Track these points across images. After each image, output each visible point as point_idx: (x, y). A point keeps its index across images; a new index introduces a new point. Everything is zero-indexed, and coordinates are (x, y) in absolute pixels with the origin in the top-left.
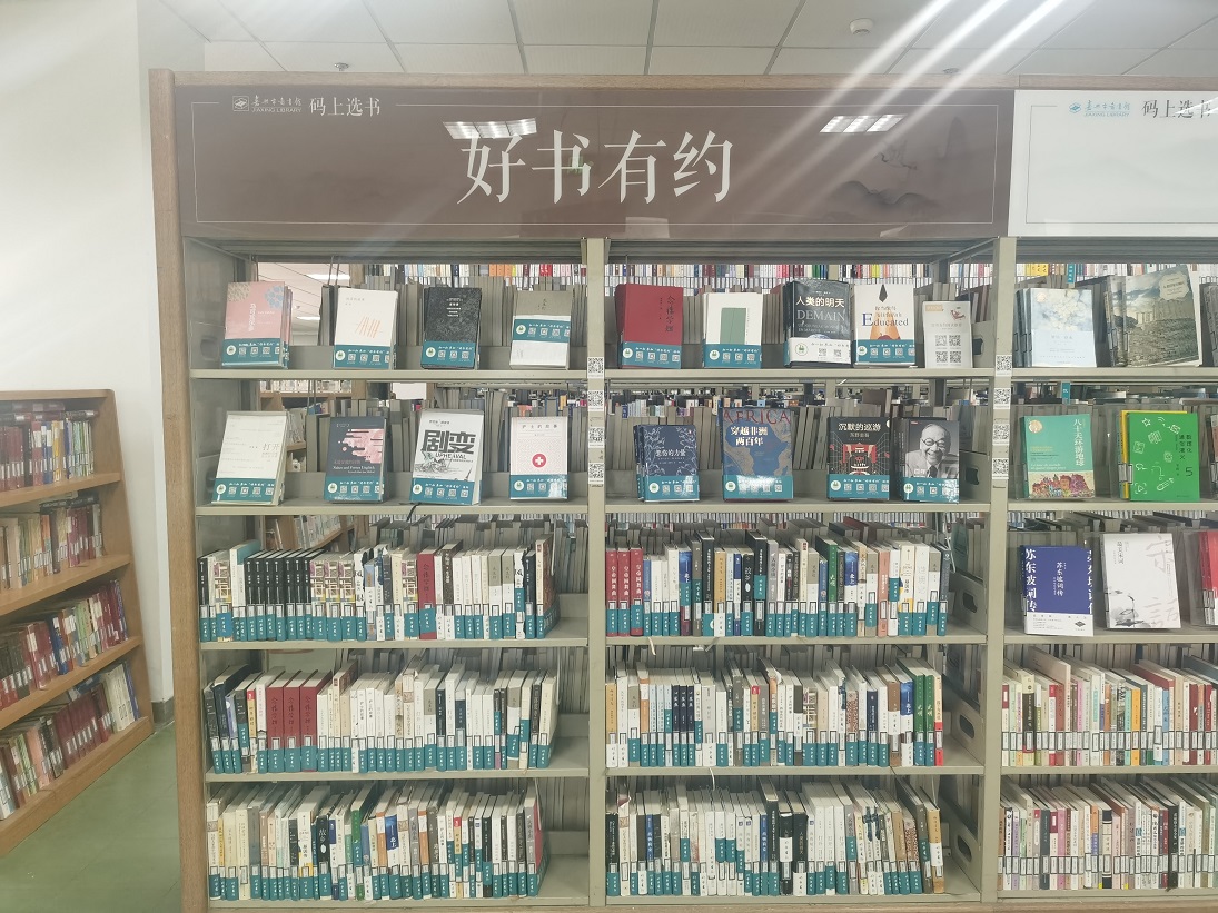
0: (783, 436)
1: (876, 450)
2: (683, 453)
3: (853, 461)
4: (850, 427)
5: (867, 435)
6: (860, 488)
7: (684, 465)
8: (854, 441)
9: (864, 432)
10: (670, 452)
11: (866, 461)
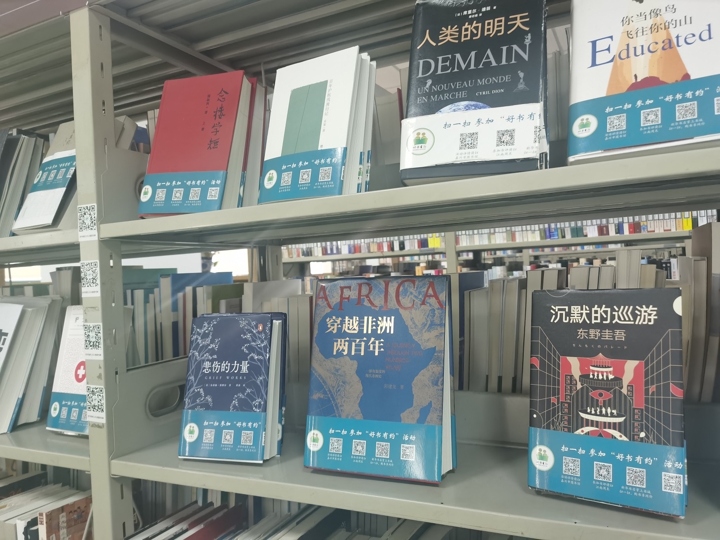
0: (426, 335)
1: (646, 376)
2: (245, 369)
3: (583, 401)
4: (578, 313)
5: (620, 335)
6: (603, 473)
7: (243, 390)
8: (586, 351)
9: (613, 327)
10: (225, 366)
11: (619, 403)
